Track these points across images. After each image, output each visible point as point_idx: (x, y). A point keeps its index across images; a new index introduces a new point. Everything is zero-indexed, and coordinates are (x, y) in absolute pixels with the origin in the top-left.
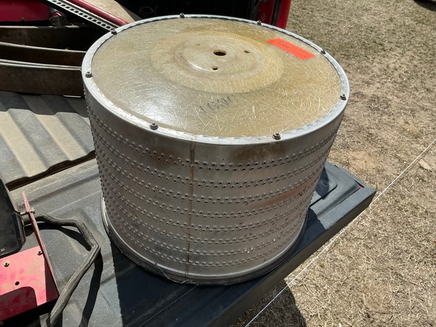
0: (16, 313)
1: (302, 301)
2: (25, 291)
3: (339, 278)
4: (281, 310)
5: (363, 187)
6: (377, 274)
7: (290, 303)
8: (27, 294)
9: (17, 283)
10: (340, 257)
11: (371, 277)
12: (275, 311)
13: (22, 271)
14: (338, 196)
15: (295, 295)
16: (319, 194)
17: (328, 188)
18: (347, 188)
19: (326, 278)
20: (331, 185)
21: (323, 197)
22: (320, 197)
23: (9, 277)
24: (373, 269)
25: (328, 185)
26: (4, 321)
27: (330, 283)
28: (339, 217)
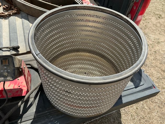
0: (16, 96)
1: (124, 119)
2: (20, 90)
3: (142, 115)
4: (114, 119)
5: (155, 88)
6: (159, 119)
7: (119, 118)
8: (21, 91)
9: (19, 86)
10: (146, 107)
11: (156, 119)
12: (112, 119)
13: (22, 83)
14: (142, 89)
15: (122, 116)
16: (135, 86)
17: (139, 84)
18: (147, 87)
19: (137, 114)
20: (141, 84)
21: (136, 87)
22: (134, 87)
23: (17, 83)
24: (158, 117)
25: (140, 83)
26: (12, 97)
27: (138, 116)
28: (139, 97)
